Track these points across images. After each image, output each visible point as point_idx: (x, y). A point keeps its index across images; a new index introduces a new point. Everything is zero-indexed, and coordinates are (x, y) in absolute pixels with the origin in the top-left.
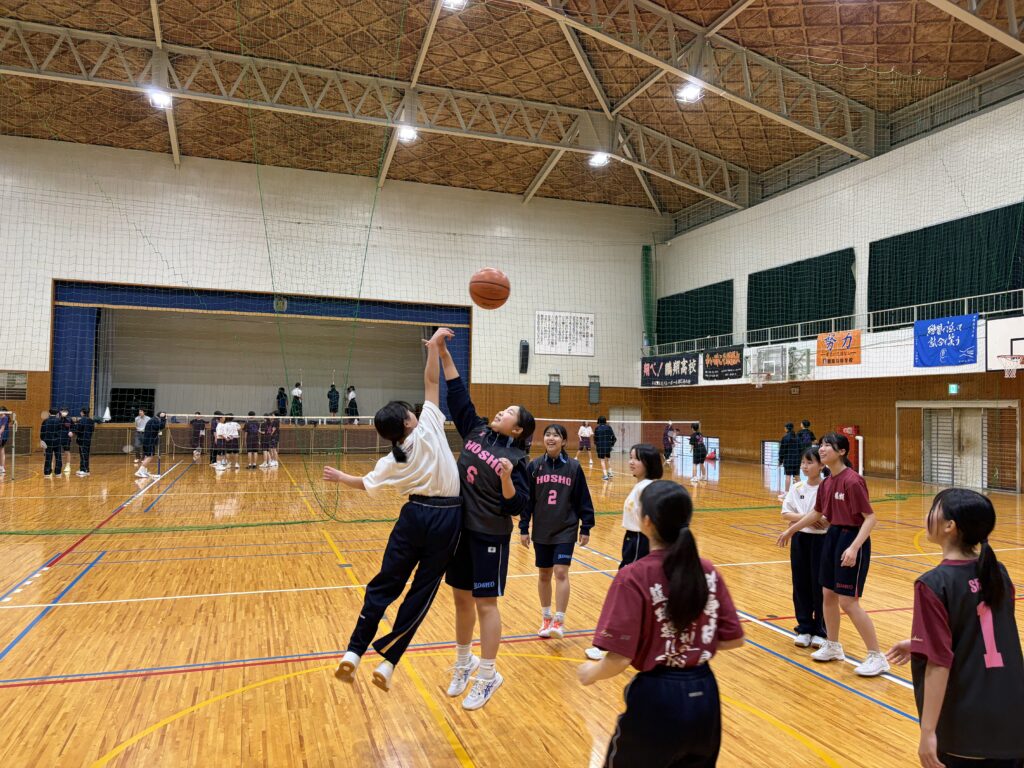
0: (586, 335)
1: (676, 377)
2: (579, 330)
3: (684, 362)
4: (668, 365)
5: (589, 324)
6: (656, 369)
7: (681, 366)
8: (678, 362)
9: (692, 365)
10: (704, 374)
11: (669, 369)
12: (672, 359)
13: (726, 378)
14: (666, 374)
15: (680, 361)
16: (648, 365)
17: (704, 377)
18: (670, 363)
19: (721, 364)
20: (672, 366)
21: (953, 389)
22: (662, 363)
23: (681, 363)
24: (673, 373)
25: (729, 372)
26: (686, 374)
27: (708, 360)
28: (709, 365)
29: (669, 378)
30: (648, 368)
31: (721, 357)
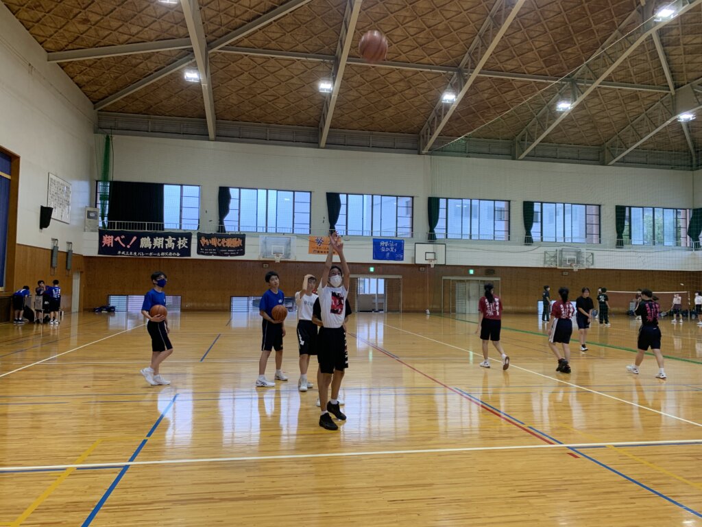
1: (157, 250)
3: (170, 239)
4: (145, 240)
6: (126, 241)
7: (165, 242)
8: (163, 239)
9: (182, 243)
10: (198, 251)
11: (145, 242)
12: (151, 235)
13: (227, 255)
14: (142, 246)
15: (165, 238)
16: (112, 237)
17: (199, 253)
18: (149, 239)
19: (220, 245)
20: (152, 241)
21: (372, 269)
22: (135, 238)
23: (166, 240)
24: (153, 246)
25: (230, 252)
26: (173, 248)
27: (204, 241)
28: (205, 244)
29: (146, 250)
30: (112, 240)
31: (219, 240)
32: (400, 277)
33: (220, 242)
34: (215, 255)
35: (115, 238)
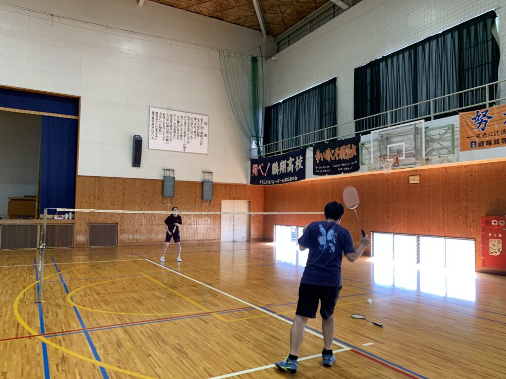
0: (201, 135)
1: (282, 176)
2: (194, 130)
3: (291, 160)
4: (275, 165)
5: (203, 124)
6: (264, 168)
7: (287, 165)
8: (285, 162)
9: (299, 163)
10: (314, 170)
11: (275, 168)
12: (279, 159)
13: (340, 172)
14: (273, 173)
15: (287, 161)
16: (257, 165)
17: (315, 173)
18: (277, 163)
19: (333, 158)
20: (279, 165)
22: (269, 164)
23: (288, 162)
24: (279, 171)
25: (344, 167)
26: (292, 172)
27: (319, 156)
28: (320, 160)
29: (276, 177)
30: (257, 168)
31: (333, 151)
33: (333, 155)
34: (330, 174)
35: (258, 167)
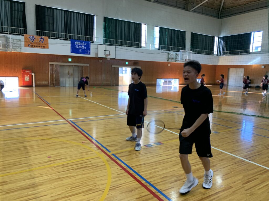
21: (70, 60)
32: (88, 65)
